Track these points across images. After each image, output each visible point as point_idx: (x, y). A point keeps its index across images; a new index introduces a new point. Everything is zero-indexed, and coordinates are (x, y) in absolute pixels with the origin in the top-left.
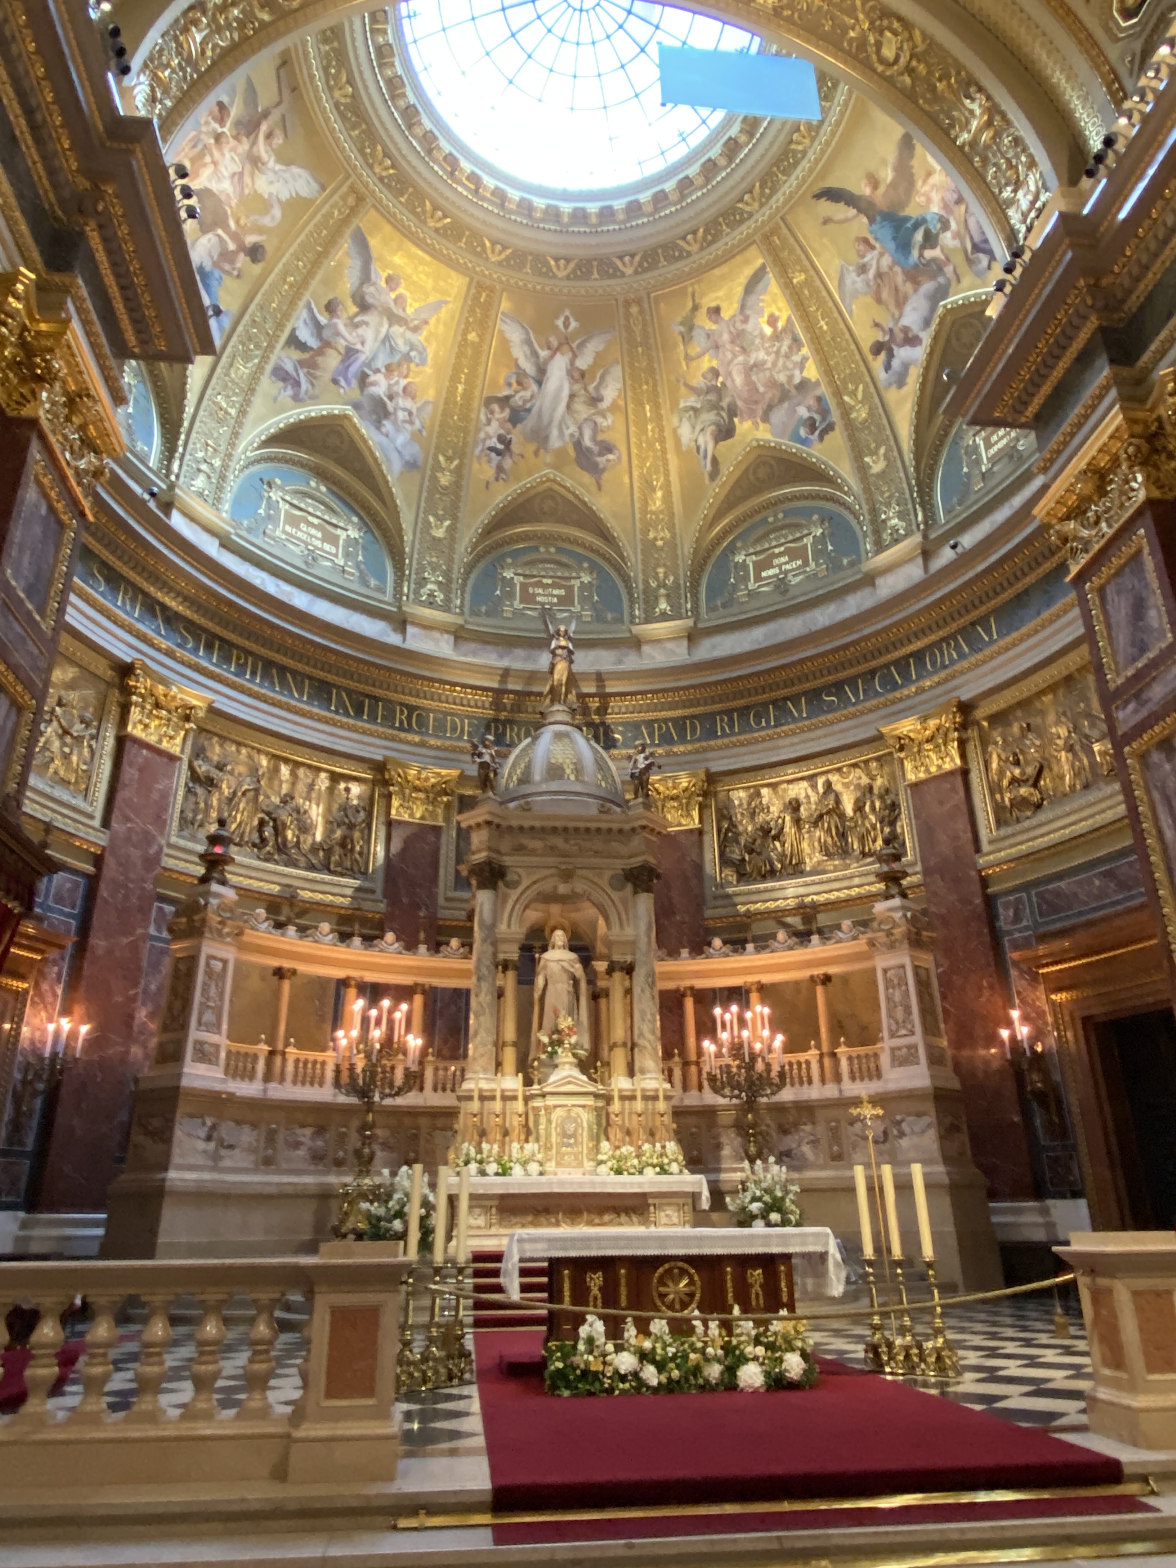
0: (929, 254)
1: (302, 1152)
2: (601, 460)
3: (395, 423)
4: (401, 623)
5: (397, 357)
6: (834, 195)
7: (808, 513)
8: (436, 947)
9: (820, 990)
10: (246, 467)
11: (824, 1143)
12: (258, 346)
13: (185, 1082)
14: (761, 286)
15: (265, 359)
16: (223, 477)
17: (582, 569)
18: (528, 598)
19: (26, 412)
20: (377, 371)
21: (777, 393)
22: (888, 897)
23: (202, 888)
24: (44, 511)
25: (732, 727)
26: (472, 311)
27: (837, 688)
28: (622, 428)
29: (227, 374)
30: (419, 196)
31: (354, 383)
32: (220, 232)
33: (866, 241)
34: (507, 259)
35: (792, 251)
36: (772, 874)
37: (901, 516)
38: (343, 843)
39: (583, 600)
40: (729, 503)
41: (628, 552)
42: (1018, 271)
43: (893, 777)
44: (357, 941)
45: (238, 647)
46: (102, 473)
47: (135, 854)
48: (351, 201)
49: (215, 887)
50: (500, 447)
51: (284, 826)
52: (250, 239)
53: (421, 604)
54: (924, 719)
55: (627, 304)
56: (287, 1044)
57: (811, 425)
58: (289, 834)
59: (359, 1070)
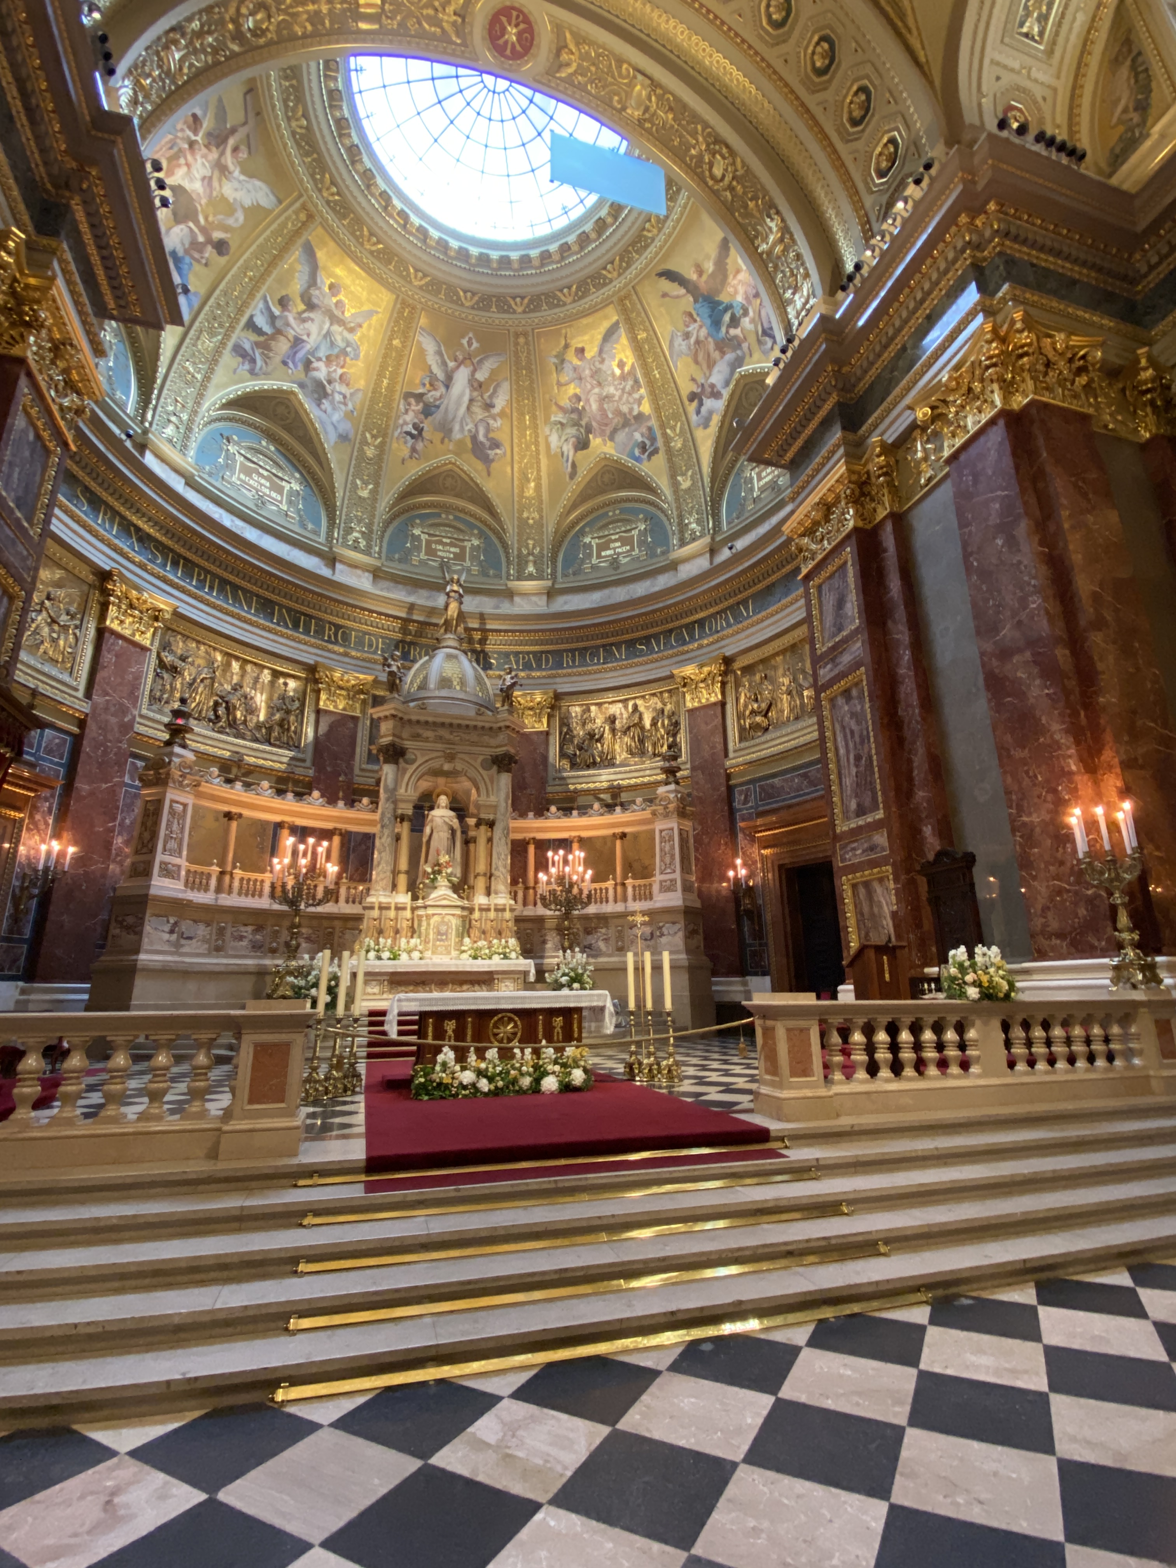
0: (733, 332)
1: (244, 943)
2: (491, 453)
3: (332, 402)
4: (332, 560)
5: (336, 351)
6: (670, 276)
7: (636, 512)
8: (351, 803)
9: (618, 843)
10: (210, 423)
11: (613, 941)
12: (221, 325)
13: (153, 891)
14: (615, 336)
15: (227, 336)
16: (189, 429)
17: (472, 534)
18: (431, 552)
19: (16, 351)
20: (319, 359)
21: (621, 421)
22: (667, 783)
23: (168, 749)
24: (31, 437)
25: (574, 661)
26: (397, 322)
27: (646, 640)
28: (507, 429)
29: (195, 345)
30: (358, 222)
31: (300, 367)
32: (191, 224)
33: (690, 315)
34: (427, 284)
35: (639, 315)
36: (593, 765)
37: (699, 522)
38: (281, 724)
39: (472, 558)
40: (583, 497)
41: (508, 526)
42: (789, 353)
43: (677, 704)
44: (290, 795)
45: (198, 566)
46: (83, 411)
47: (113, 720)
48: (303, 216)
49: (177, 750)
50: (414, 432)
51: (235, 708)
52: (217, 235)
53: (348, 547)
54: (701, 666)
55: (517, 335)
56: (234, 867)
57: (643, 448)
58: (239, 714)
59: (289, 887)
